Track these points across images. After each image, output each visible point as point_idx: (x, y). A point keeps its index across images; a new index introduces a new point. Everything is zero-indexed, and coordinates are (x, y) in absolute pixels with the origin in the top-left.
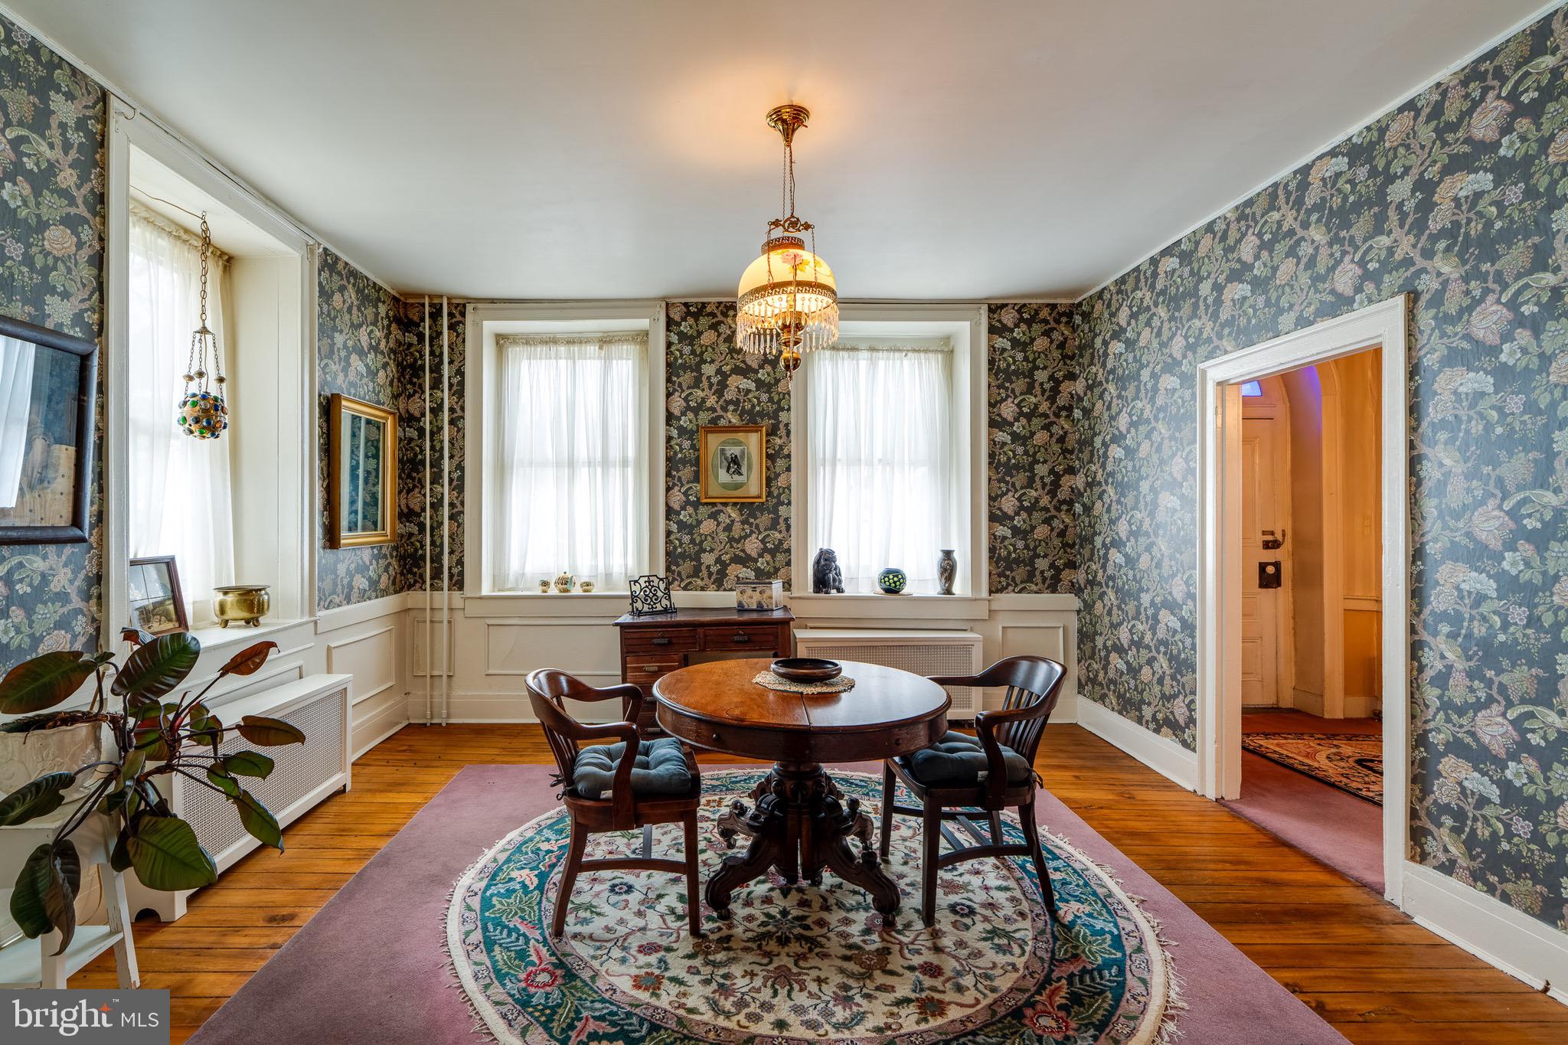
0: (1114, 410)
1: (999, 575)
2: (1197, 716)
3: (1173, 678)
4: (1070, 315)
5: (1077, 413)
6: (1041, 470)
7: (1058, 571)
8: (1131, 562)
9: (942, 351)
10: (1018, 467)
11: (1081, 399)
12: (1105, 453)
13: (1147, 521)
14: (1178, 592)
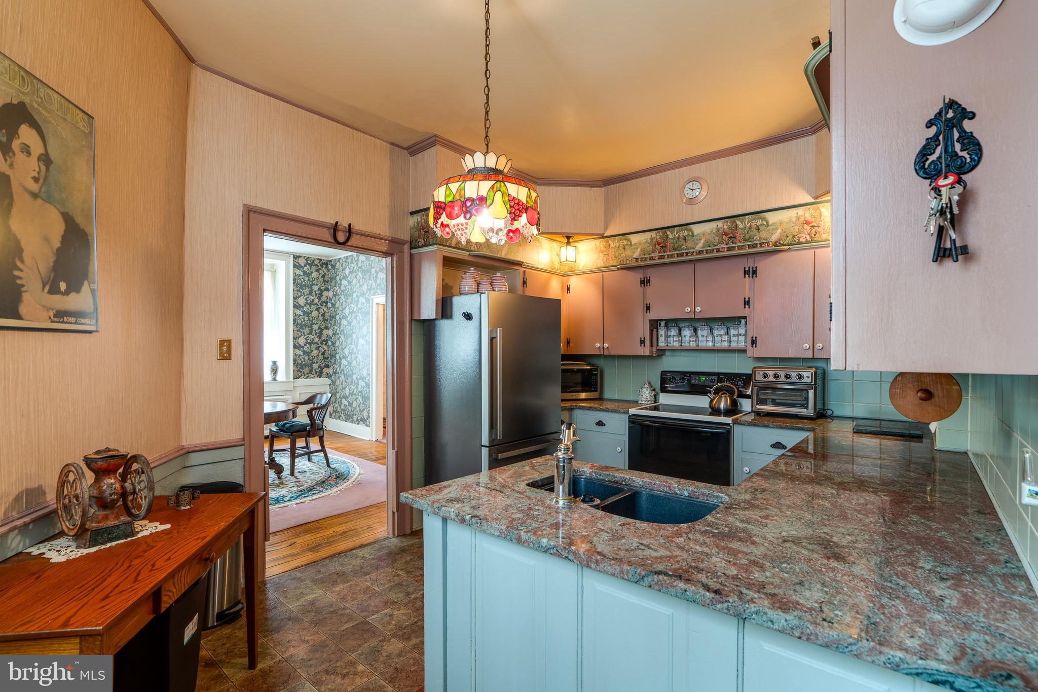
0: (344, 306)
1: (298, 371)
2: (370, 415)
3: (363, 404)
4: (327, 264)
5: (329, 305)
6: (315, 327)
7: (322, 369)
8: (349, 363)
9: (270, 271)
10: (306, 326)
11: (331, 299)
12: (340, 322)
13: (355, 349)
14: (365, 373)
